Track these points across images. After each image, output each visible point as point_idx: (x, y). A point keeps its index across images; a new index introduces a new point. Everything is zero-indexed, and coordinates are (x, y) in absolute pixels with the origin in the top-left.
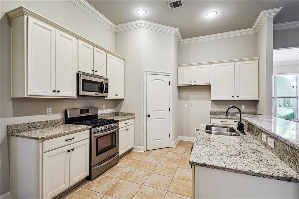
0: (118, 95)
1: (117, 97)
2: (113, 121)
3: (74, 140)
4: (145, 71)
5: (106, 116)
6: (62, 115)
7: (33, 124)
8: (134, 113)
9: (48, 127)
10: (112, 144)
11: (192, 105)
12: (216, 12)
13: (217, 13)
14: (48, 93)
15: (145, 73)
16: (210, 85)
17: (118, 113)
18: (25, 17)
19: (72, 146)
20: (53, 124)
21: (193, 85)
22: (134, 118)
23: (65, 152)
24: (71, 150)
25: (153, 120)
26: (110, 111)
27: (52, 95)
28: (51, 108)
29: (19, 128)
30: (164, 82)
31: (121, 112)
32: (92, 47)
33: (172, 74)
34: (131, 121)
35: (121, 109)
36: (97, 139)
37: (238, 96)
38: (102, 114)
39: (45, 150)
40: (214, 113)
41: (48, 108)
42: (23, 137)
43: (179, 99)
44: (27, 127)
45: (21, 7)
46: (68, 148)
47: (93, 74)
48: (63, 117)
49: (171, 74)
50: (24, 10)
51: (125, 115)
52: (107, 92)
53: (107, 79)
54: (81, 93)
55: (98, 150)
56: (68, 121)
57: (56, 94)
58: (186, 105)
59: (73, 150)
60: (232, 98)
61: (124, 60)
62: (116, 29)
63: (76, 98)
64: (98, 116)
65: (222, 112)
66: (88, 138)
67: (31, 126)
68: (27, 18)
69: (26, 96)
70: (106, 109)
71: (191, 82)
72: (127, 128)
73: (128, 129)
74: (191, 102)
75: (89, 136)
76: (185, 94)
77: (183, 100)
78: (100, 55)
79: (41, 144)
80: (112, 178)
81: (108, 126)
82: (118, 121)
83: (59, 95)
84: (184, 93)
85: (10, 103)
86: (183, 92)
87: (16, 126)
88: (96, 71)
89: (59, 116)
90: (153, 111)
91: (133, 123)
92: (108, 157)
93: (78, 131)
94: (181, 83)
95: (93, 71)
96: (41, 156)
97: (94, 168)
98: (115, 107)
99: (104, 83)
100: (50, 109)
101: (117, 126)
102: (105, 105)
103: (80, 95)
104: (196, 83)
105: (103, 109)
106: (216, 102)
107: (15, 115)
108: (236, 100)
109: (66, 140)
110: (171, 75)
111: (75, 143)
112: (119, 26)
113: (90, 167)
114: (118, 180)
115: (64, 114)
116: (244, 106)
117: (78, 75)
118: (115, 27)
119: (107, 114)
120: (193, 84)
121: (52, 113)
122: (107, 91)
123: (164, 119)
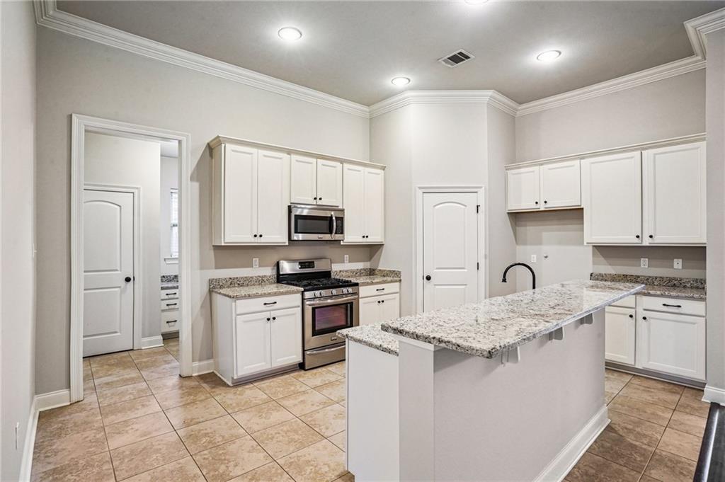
0: (367, 237)
1: (365, 240)
2: (348, 284)
3: (275, 306)
4: (420, 188)
5: (350, 274)
6: (273, 269)
7: (236, 280)
8: (400, 272)
9: (254, 285)
10: (347, 321)
11: (546, 257)
12: (557, 51)
13: (560, 53)
14: (247, 239)
15: (421, 192)
16: (583, 209)
17: (374, 270)
18: (223, 145)
19: (274, 314)
20: (261, 281)
21: (542, 209)
22: (400, 281)
23: (263, 319)
24: (271, 319)
25: (437, 287)
26: (360, 266)
27: (253, 241)
28: (257, 259)
29: (221, 284)
30: (465, 206)
31: (379, 268)
32: (314, 160)
33: (483, 188)
34: (391, 287)
35: (379, 262)
36: (314, 309)
37: (651, 237)
38: (340, 271)
39: (238, 313)
40: (601, 278)
41: (254, 259)
42: (220, 293)
43: (517, 243)
44: (229, 283)
45: (218, 137)
46: (267, 315)
47: (315, 203)
48: (274, 272)
49: (481, 187)
50: (221, 139)
51: (386, 274)
52: (342, 233)
53: (343, 210)
54: (295, 237)
55: (317, 328)
56: (281, 279)
57: (258, 240)
58: (532, 256)
59: (274, 318)
60: (637, 240)
61: (383, 168)
62: (370, 112)
63: (287, 244)
64: (332, 274)
65: (619, 276)
66: (299, 306)
67: (233, 282)
68: (225, 146)
69: (223, 244)
70: (349, 262)
71: (537, 203)
72: (381, 298)
73: (383, 301)
74: (546, 249)
75: (300, 304)
76: (530, 230)
77: (525, 243)
78: (330, 171)
79: (233, 303)
80: (334, 373)
81: (334, 291)
82: (357, 284)
83: (262, 241)
84: (528, 228)
85: (212, 253)
86: (525, 226)
87: (218, 280)
88: (320, 199)
89: (269, 272)
90: (437, 268)
91: (398, 290)
92: (334, 342)
93: (282, 294)
94: (515, 206)
95: (315, 199)
96: (234, 318)
97: (308, 353)
98: (370, 258)
99: (334, 218)
100: (256, 261)
101: (357, 293)
102: (348, 256)
103: (292, 239)
104: (548, 205)
105: (344, 262)
106: (604, 250)
107: (217, 267)
108: (648, 245)
109: (265, 304)
110: (482, 192)
111: (278, 309)
112: (374, 107)
113: (304, 351)
114: (340, 377)
115: (276, 268)
116: (680, 261)
117: (290, 209)
118: (368, 110)
119: (352, 271)
120: (542, 207)
121: (260, 266)
122: (340, 230)
123: (463, 287)
